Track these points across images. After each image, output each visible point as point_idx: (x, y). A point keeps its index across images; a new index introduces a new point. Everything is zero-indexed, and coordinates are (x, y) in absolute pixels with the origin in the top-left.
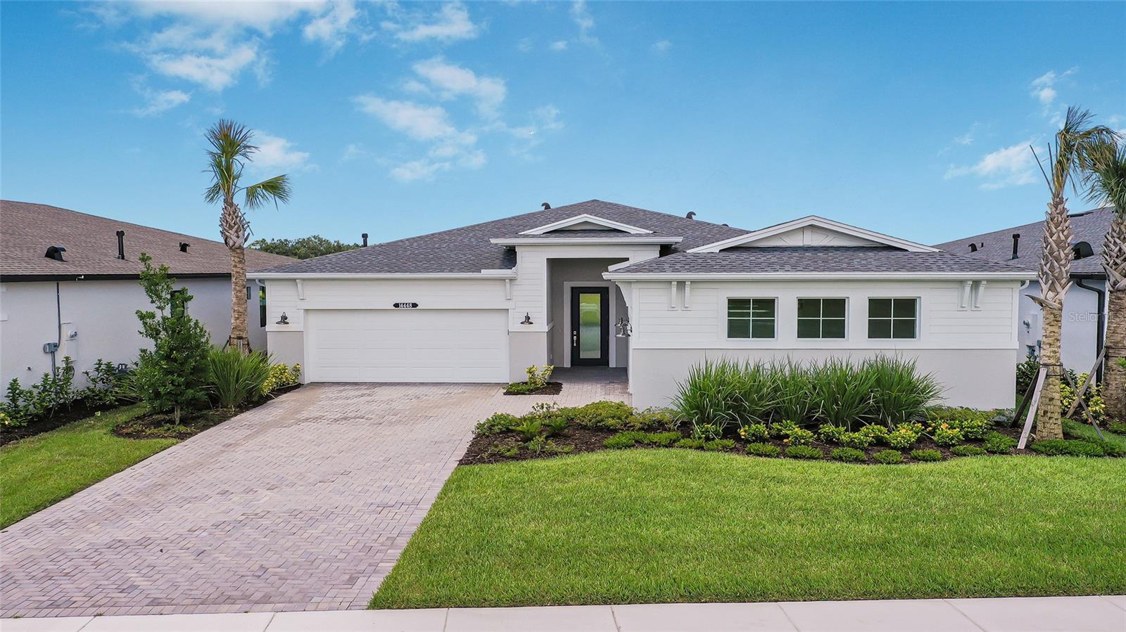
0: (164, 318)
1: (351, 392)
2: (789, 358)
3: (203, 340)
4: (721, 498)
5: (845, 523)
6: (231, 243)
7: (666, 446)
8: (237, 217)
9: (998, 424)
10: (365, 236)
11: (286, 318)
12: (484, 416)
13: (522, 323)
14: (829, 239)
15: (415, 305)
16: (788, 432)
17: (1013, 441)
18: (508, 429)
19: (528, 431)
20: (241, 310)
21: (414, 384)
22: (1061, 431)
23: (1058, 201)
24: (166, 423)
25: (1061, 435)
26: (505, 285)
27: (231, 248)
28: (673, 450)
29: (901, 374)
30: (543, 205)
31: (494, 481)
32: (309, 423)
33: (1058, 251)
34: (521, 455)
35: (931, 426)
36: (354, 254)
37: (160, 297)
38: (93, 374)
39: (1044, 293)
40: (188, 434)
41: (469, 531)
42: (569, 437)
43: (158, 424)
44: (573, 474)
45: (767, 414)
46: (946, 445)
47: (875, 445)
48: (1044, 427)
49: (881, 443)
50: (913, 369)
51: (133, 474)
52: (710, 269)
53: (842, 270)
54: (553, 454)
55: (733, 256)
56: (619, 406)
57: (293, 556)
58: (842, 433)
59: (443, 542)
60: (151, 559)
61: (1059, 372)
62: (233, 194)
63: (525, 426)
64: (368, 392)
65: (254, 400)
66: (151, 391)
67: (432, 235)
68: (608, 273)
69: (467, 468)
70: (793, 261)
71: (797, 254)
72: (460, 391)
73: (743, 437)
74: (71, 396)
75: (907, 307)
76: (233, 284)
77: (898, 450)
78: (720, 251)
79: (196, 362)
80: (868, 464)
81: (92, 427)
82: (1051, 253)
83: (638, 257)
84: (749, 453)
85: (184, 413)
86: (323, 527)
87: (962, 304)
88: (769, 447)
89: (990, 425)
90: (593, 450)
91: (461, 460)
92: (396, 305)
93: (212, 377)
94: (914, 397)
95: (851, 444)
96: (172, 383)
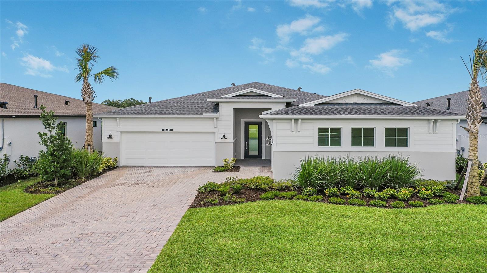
0: (51, 136)
1: (141, 171)
2: (348, 156)
3: (70, 146)
4: (318, 226)
5: (380, 240)
6: (86, 101)
7: (289, 199)
8: (89, 89)
9: (448, 188)
10: (150, 98)
11: (112, 136)
12: (203, 183)
13: (221, 138)
14: (365, 100)
15: (172, 130)
16: (348, 192)
17: (457, 197)
18: (213, 189)
19: (223, 191)
20: (90, 132)
21: (171, 167)
22: (479, 192)
23: (475, 83)
24: (51, 186)
25: (479, 194)
26: (214, 120)
27: (86, 103)
28: (293, 201)
29: (402, 164)
30: (232, 84)
31: (206, 216)
32: (119, 186)
33: (476, 105)
34: (220, 203)
35: (417, 189)
36: (144, 106)
37: (49, 126)
38: (18, 162)
39: (469, 125)
40: (61, 191)
41: (192, 244)
42: (243, 193)
43: (47, 186)
44: (245, 213)
45: (338, 183)
46: (425, 198)
47: (391, 198)
48: (471, 190)
49: (393, 197)
50: (407, 162)
51: (30, 212)
52: (310, 114)
53: (372, 114)
54: (235, 203)
55: (321, 107)
56: (267, 178)
57: (103, 258)
58: (375, 192)
59: (179, 250)
60: (30, 259)
61: (477, 163)
62: (88, 78)
63: (222, 188)
64: (149, 170)
65: (94, 174)
66: (43, 171)
67: (181, 97)
68: (262, 115)
69: (193, 209)
70: (349, 110)
71: (350, 107)
72: (192, 170)
73: (327, 194)
74: (7, 173)
75: (403, 132)
76: (86, 120)
77: (402, 201)
78: (314, 105)
79: (66, 157)
80: (388, 208)
81: (15, 188)
82: (472, 107)
83: (276, 108)
84: (330, 202)
85: (60, 181)
86: (119, 241)
87: (429, 130)
88: (340, 199)
89: (445, 188)
90: (254, 201)
91: (191, 205)
92: (163, 130)
93: (73, 164)
94: (408, 175)
95: (379, 198)
96: (54, 167)
